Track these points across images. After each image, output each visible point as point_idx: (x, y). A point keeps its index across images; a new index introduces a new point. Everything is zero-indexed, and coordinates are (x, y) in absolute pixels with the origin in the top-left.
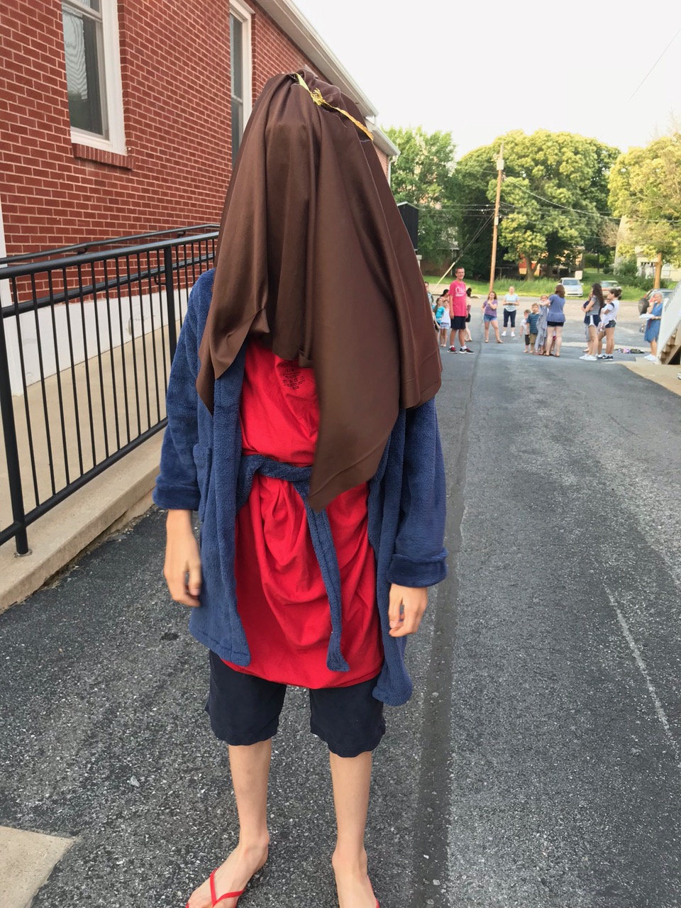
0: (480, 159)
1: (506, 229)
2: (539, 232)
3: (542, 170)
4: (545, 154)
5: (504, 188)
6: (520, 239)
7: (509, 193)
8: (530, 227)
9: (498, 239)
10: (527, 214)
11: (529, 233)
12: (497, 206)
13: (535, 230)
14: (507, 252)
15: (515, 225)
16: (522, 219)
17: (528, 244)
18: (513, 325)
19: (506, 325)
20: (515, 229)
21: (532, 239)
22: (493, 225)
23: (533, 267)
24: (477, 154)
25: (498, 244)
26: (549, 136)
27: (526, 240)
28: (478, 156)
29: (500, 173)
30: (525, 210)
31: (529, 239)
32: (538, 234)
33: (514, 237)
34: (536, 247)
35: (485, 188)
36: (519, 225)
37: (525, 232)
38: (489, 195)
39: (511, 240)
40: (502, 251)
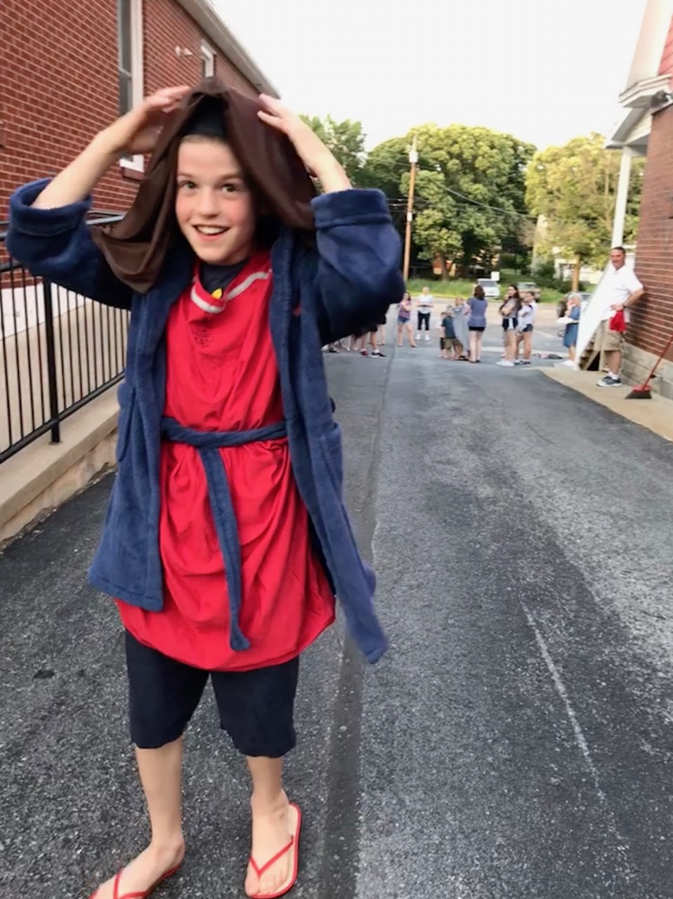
0: (392, 150)
1: (421, 225)
2: (454, 230)
3: (457, 164)
4: (460, 148)
5: (418, 182)
6: (435, 237)
7: (423, 188)
8: (445, 224)
9: (412, 237)
10: (442, 211)
11: (444, 231)
12: (410, 202)
13: (450, 227)
14: (422, 251)
15: (430, 222)
16: (438, 216)
17: (444, 242)
18: (427, 329)
19: (420, 328)
20: (431, 227)
21: (448, 237)
22: (406, 221)
23: (448, 266)
24: (389, 144)
25: (412, 242)
26: (463, 129)
27: (441, 238)
28: (390, 147)
29: (413, 166)
30: (440, 206)
31: (445, 237)
32: (455, 232)
33: (429, 235)
34: (451, 246)
35: (398, 181)
36: (434, 222)
37: (440, 231)
38: (402, 188)
39: (426, 238)
40: (416, 249)
